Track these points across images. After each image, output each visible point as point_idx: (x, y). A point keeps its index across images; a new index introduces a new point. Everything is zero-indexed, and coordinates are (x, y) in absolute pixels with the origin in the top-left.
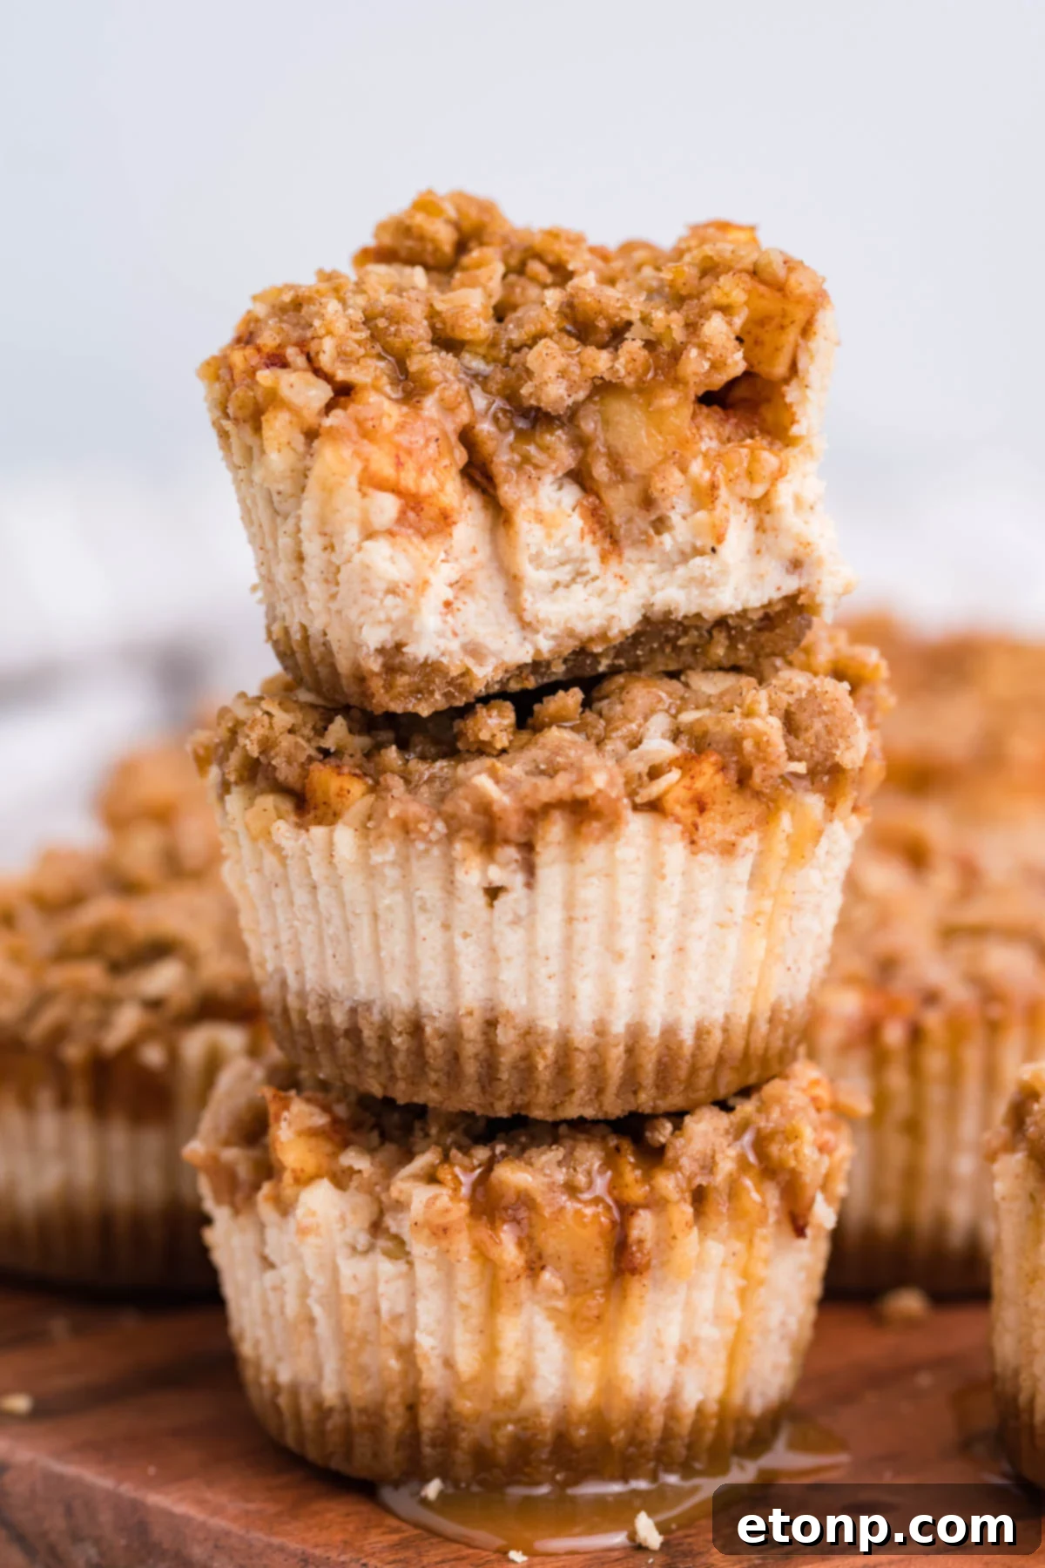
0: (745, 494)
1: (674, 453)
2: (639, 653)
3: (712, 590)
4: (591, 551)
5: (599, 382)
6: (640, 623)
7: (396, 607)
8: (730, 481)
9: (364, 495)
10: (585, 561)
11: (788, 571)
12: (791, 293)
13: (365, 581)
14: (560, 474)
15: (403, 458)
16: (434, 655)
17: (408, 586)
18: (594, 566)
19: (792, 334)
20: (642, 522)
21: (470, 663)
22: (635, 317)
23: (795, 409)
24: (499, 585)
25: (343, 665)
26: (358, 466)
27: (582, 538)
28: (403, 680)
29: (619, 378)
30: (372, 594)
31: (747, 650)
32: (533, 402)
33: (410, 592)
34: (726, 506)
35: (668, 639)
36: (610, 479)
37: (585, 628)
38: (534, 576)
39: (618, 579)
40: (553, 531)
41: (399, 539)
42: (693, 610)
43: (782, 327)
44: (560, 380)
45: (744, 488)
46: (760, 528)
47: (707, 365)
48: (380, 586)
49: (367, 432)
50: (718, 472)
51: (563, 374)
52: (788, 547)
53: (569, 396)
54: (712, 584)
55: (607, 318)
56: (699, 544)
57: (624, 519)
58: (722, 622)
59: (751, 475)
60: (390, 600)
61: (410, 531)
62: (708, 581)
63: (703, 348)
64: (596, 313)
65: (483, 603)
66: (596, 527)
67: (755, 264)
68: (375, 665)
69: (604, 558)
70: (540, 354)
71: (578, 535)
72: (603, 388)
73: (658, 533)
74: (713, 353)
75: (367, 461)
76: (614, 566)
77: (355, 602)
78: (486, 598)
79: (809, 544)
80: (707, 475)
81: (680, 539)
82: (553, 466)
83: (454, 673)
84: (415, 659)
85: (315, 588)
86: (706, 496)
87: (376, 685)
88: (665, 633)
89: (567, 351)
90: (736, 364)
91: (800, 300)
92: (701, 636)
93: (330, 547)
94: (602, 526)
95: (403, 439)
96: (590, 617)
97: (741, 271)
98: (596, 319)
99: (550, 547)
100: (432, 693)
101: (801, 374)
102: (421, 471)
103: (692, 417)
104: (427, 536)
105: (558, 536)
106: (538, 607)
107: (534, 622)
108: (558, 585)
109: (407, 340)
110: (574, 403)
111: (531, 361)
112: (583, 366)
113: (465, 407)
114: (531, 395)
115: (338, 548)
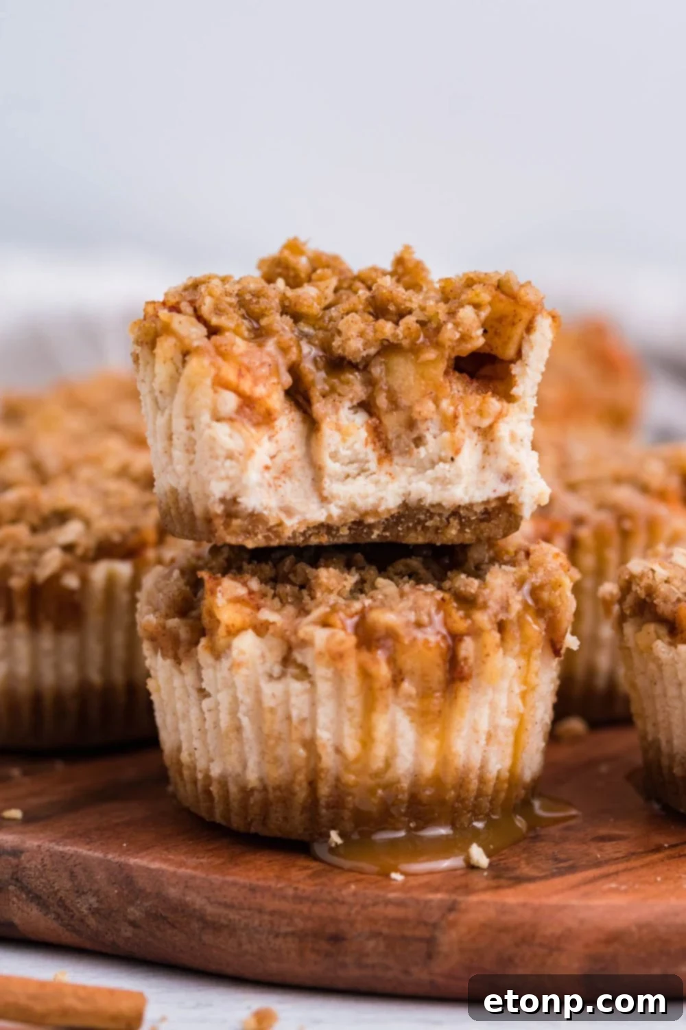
0: (477, 424)
1: (431, 393)
2: (400, 529)
3: (449, 486)
4: (371, 455)
5: (386, 343)
6: (400, 507)
7: (232, 467)
8: (467, 414)
9: (215, 392)
10: (367, 462)
11: (502, 480)
12: (520, 298)
13: (212, 449)
14: (355, 403)
15: (244, 372)
16: (259, 509)
17: (241, 454)
18: (373, 465)
19: (520, 329)
20: (407, 439)
21: (283, 517)
22: (414, 306)
23: (517, 378)
24: (309, 473)
25: (198, 510)
26: (213, 372)
27: (366, 444)
28: (236, 522)
29: (398, 340)
30: (216, 458)
31: (471, 533)
32: (340, 351)
33: (241, 458)
34: (463, 431)
35: (420, 522)
36: (388, 407)
37: (364, 504)
38: (331, 466)
39: (388, 475)
40: (347, 438)
41: (237, 425)
42: (436, 500)
43: (513, 324)
44: (359, 338)
45: (476, 420)
46: (486, 452)
47: (458, 336)
48: (221, 453)
49: (222, 353)
50: (460, 408)
51: (362, 334)
52: (503, 464)
53: (364, 350)
54: (450, 483)
55: (396, 305)
56: (443, 454)
57: (395, 435)
58: (456, 512)
59: (481, 412)
60: (228, 463)
61: (245, 420)
62: (447, 481)
63: (457, 325)
64: (388, 301)
65: (297, 484)
66: (376, 440)
67: (499, 281)
68: (219, 509)
69: (380, 460)
70: (347, 321)
71: (364, 441)
72: (388, 348)
73: (417, 446)
74: (463, 329)
75: (219, 369)
76: (386, 467)
77: (206, 464)
78: (299, 480)
79: (517, 464)
80: (452, 409)
81: (431, 451)
82: (351, 396)
83: (272, 523)
84: (246, 509)
85: (178, 454)
86: (450, 423)
87: (219, 523)
88: (417, 516)
89: (364, 321)
90: (478, 341)
91: (526, 305)
92: (441, 521)
93: (191, 427)
94: (380, 440)
95: (246, 360)
96: (367, 496)
97: (489, 285)
98: (388, 305)
99: (344, 448)
100: (256, 535)
101: (524, 358)
102: (255, 382)
103: (446, 373)
104: (257, 425)
105: (350, 440)
106: (332, 487)
107: (330, 497)
108: (348, 476)
109: (263, 307)
110: (368, 356)
111: (342, 325)
112: (375, 331)
113: (294, 350)
114: (339, 347)
115: (196, 427)
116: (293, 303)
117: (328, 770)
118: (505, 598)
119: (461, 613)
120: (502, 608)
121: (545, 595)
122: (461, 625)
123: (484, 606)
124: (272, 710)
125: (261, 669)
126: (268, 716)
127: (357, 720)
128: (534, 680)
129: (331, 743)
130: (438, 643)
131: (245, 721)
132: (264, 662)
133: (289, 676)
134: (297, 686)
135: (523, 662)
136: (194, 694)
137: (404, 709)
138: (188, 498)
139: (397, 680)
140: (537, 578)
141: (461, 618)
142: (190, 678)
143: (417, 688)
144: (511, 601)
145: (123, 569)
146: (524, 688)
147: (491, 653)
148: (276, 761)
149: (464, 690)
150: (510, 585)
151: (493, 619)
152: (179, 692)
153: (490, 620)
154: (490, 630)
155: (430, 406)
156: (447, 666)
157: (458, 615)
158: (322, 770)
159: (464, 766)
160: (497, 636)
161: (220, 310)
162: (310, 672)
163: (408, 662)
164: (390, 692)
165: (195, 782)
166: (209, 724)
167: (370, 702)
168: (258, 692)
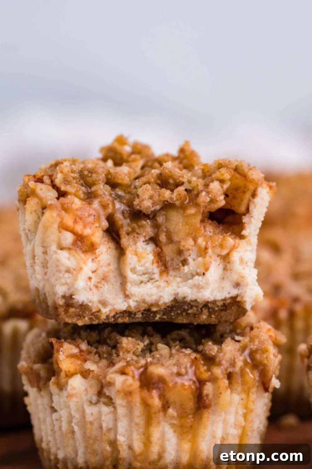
0: (219, 253)
2: (172, 314)
3: (202, 290)
4: (156, 271)
5: (166, 203)
6: (172, 301)
7: (69, 278)
8: (213, 247)
9: (60, 232)
10: (154, 274)
11: (234, 287)
12: (248, 177)
13: (57, 266)
14: (147, 238)
15: (78, 220)
16: (86, 302)
17: (74, 270)
18: (157, 276)
19: (248, 195)
20: (177, 261)
22: (185, 180)
23: (245, 225)
24: (119, 280)
25: (50, 303)
26: (59, 220)
27: (153, 264)
28: (72, 310)
29: (173, 201)
30: (60, 271)
31: (215, 318)
32: (138, 207)
33: (74, 272)
34: (210, 257)
35: (185, 310)
36: (166, 241)
37: (151, 299)
38: (131, 276)
39: (165, 282)
40: (141, 260)
41: (72, 251)
42: (194, 298)
43: (244, 192)
44: (150, 200)
45: (218, 251)
46: (225, 269)
47: (208, 199)
48: (63, 269)
49: (65, 209)
50: (209, 243)
51: (151, 197)
52: (235, 277)
53: (153, 207)
55: (174, 179)
56: (198, 271)
57: (170, 258)
58: (206, 305)
59: (221, 246)
60: (67, 275)
61: (78, 249)
62: (201, 287)
63: (208, 193)
64: (169, 177)
65: (111, 286)
66: (159, 260)
67: (236, 166)
68: (61, 302)
69: (161, 273)
70: (143, 189)
71: (151, 262)
72: (167, 206)
73: (183, 265)
74: (212, 195)
75: (62, 218)
76: (165, 277)
77: (54, 275)
78: (112, 284)
79: (243, 277)
80: (204, 243)
81: (191, 268)
82: (144, 234)
83: (94, 311)
84: (78, 302)
85: (38, 268)
86: (203, 252)
87: (61, 310)
88: (183, 307)
89: (153, 189)
90: (221, 202)
91: (252, 181)
92: (197, 310)
93: (45, 253)
94: (161, 261)
95: (79, 213)
96: (152, 295)
97: (230, 168)
98: (169, 179)
99: (139, 266)
100: (84, 317)
101: (250, 212)
102: (85, 227)
103: (202, 221)
104: (85, 252)
105: (143, 262)
106: (132, 289)
107: (130, 295)
108: (142, 282)
109: (94, 179)
110: (155, 210)
111: (140, 192)
112: (159, 195)
113: (111, 206)
114: (138, 205)
115: (48, 253)
116: (113, 177)
117: (124, 460)
118: (233, 358)
119: (205, 368)
120: (231, 365)
121: (258, 356)
122: (206, 375)
123: (219, 364)
124: (91, 423)
125: (85, 398)
126: (89, 426)
127: (141, 430)
128: (251, 406)
129: (126, 443)
130: (190, 386)
131: (76, 428)
132: (87, 394)
133: (101, 402)
134: (105, 409)
135: (244, 396)
136: (48, 410)
137: (170, 424)
138: (45, 294)
139: (165, 407)
140: (254, 345)
141: (205, 371)
142: (46, 400)
143: (177, 413)
144: (236, 360)
145: (22, 325)
146: (245, 411)
147: (223, 392)
148: (94, 452)
149: (206, 414)
150: (237, 350)
151: (225, 372)
152: (40, 407)
153: (222, 372)
154: (222, 379)
155: (191, 242)
156: (196, 400)
157: (203, 369)
158: (120, 459)
159: (207, 458)
160: (226, 382)
161: (67, 181)
162: (113, 401)
163: (172, 396)
164: (161, 414)
165: (50, 460)
166: (56, 428)
167: (149, 420)
168: (84, 411)
